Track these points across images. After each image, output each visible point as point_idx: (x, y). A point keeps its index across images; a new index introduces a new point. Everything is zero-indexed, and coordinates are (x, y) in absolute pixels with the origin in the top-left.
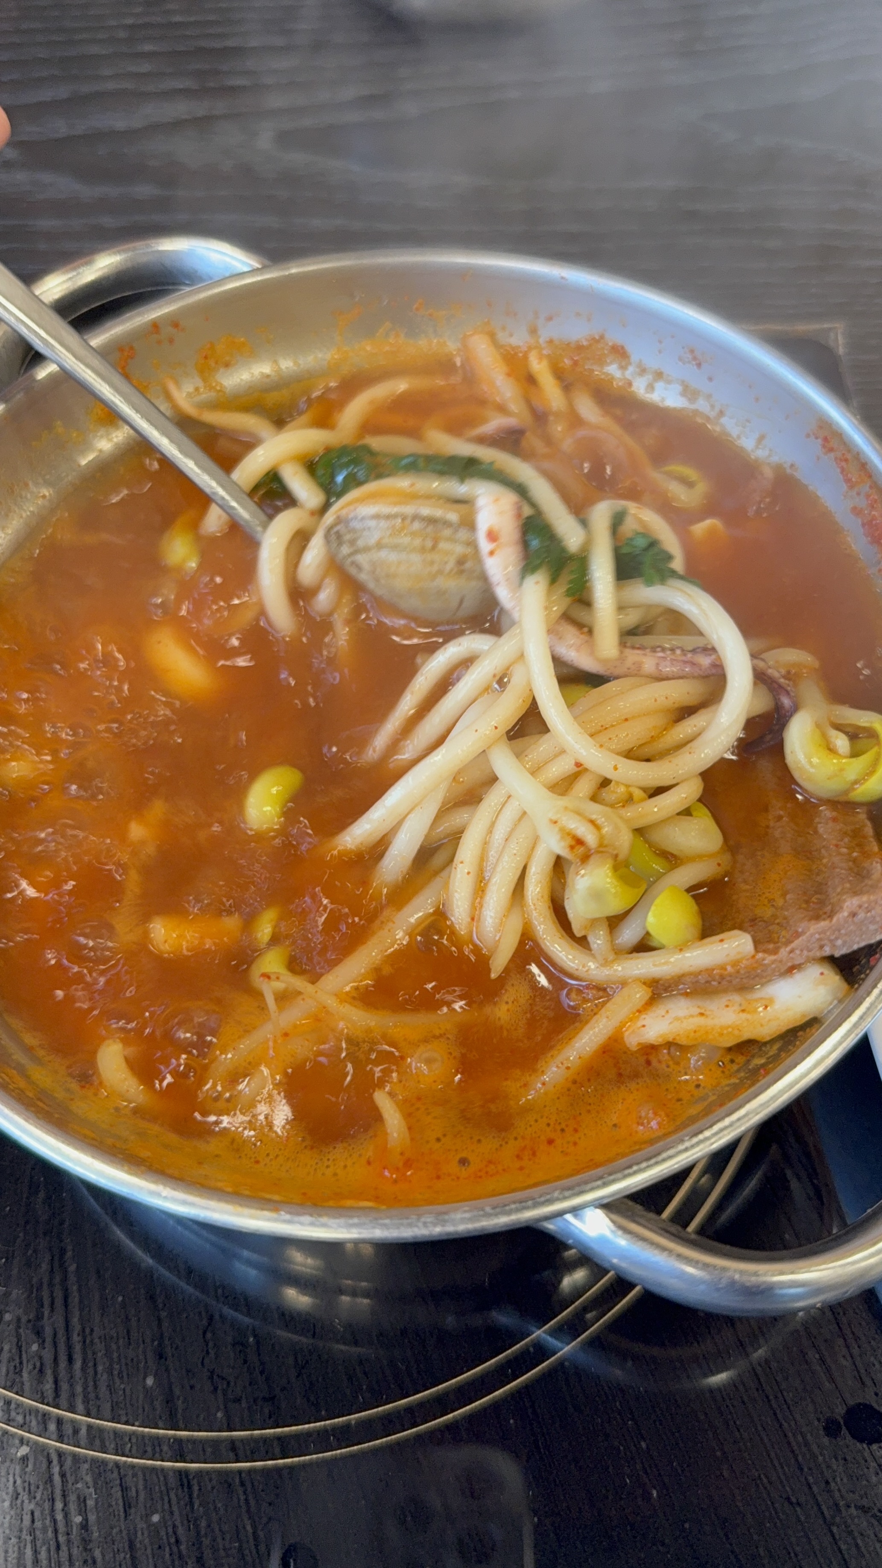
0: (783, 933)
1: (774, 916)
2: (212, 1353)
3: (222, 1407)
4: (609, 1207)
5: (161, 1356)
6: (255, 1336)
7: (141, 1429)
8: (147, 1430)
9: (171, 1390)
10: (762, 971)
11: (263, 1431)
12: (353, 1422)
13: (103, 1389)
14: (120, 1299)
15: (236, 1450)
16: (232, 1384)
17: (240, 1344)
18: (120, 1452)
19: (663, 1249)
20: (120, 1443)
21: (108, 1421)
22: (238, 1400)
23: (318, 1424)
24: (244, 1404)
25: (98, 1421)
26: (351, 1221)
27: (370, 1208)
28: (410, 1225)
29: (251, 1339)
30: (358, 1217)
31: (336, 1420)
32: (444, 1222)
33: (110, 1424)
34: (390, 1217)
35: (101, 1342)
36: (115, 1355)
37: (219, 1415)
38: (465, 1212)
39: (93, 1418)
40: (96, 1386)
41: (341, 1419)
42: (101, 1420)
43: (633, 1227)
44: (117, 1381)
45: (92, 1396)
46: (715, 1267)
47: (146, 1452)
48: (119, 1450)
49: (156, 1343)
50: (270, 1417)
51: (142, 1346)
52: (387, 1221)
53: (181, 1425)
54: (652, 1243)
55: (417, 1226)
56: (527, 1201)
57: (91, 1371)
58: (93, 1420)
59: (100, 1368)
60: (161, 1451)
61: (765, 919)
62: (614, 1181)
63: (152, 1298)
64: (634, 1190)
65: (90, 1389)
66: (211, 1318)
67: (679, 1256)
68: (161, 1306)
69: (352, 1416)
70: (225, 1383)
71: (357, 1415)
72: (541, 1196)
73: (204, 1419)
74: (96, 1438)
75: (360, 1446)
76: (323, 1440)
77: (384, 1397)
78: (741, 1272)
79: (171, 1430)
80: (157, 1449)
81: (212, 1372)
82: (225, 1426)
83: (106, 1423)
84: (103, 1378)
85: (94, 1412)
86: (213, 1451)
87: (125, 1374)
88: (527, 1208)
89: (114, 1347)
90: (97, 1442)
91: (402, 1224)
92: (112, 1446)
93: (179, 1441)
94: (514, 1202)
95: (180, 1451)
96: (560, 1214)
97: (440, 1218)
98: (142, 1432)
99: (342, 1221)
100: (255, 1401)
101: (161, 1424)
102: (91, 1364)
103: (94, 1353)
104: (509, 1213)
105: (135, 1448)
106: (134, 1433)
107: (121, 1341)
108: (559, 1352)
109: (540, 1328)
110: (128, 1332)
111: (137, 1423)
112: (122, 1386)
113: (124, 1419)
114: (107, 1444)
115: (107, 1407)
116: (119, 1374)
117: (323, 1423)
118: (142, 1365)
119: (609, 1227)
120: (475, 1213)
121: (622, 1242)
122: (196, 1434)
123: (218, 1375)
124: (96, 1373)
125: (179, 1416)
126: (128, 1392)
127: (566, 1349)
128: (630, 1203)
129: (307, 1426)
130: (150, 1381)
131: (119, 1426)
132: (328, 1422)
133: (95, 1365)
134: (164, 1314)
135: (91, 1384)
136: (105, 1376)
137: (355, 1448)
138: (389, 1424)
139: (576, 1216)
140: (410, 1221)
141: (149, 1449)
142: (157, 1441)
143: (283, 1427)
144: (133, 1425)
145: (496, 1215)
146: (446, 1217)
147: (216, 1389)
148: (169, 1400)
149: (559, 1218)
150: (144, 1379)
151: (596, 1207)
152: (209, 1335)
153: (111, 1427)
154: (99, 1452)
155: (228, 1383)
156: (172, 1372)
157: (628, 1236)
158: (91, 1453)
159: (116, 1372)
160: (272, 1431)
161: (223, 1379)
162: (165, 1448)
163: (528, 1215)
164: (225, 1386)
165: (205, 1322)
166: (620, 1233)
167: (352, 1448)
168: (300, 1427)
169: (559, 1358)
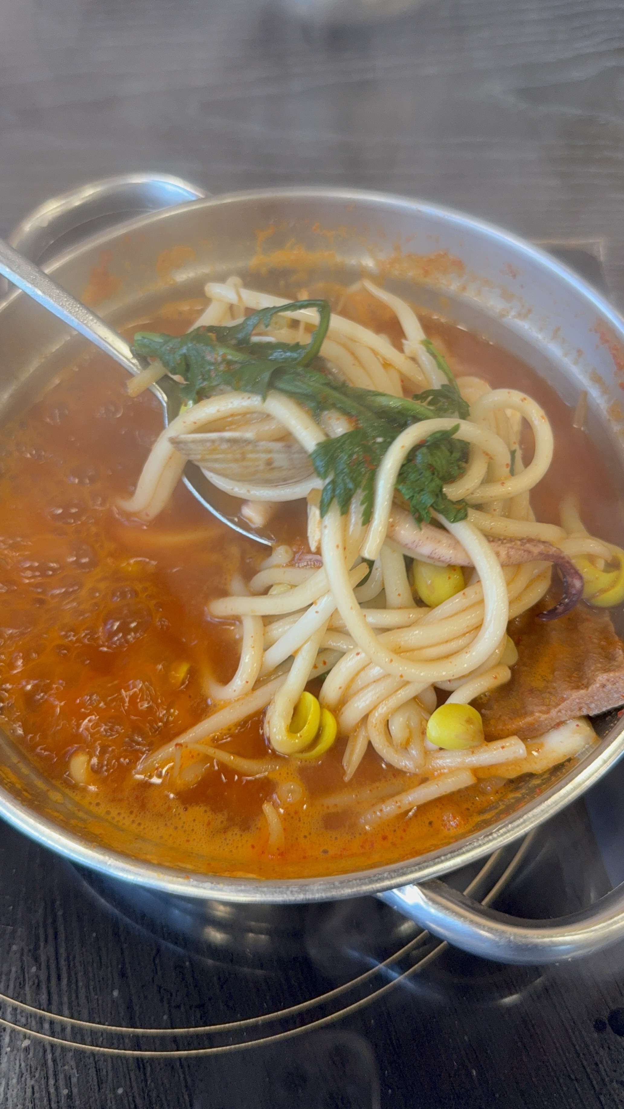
0: (553, 698)
1: (547, 687)
2: (159, 973)
3: (167, 1011)
4: (423, 885)
5: (123, 975)
6: (190, 961)
7: (109, 1027)
8: (114, 1028)
9: (131, 1000)
10: (538, 726)
11: (196, 1029)
12: (260, 1022)
13: (83, 1000)
14: (94, 935)
15: (177, 1043)
16: (174, 994)
17: (179, 967)
18: (95, 1044)
19: (461, 916)
20: (95, 1038)
21: (86, 1022)
22: (178, 1007)
23: (235, 1024)
24: (182, 1009)
25: (79, 1022)
26: (239, 888)
27: (253, 879)
28: (281, 893)
29: (187, 963)
30: (245, 885)
31: (248, 1021)
32: (305, 891)
33: (88, 1024)
34: (267, 887)
35: (81, 966)
36: (91, 975)
37: (165, 1017)
38: (320, 885)
39: (75, 1020)
40: (77, 997)
41: (251, 1020)
42: (80, 1020)
43: (440, 899)
44: (93, 994)
45: (75, 1003)
46: (497, 930)
47: (113, 1044)
48: (94, 1042)
49: (120, 966)
50: (201, 1019)
51: (110, 968)
52: (265, 889)
53: (138, 1024)
54: (453, 912)
55: (286, 894)
56: (365, 879)
57: (73, 986)
58: (76, 1021)
59: (80, 984)
60: (124, 1042)
61: (540, 689)
62: (427, 867)
63: (116, 934)
64: (441, 873)
65: (73, 998)
66: (158, 951)
67: (472, 922)
68: (123, 940)
69: (260, 1018)
70: (169, 995)
71: (262, 1017)
72: (375, 876)
73: (155, 1020)
74: (78, 1035)
75: (265, 1039)
76: (238, 1035)
77: (282, 1004)
78: (515, 935)
79: (131, 1027)
80: (121, 1041)
81: (160, 988)
82: (169, 1025)
83: (84, 1023)
84: (82, 992)
85: (76, 1015)
86: (162, 1043)
87: (98, 989)
88: (365, 884)
89: (90, 969)
90: (79, 1037)
91: (276, 892)
92: (90, 1039)
93: (137, 1037)
94: (356, 880)
95: (137, 1043)
96: (390, 888)
97: (302, 888)
98: (111, 1029)
99: (234, 887)
100: (191, 1008)
101: (124, 1023)
102: (74, 981)
103: (76, 974)
104: (352, 887)
105: (105, 1041)
106: (104, 1030)
107: (95, 965)
108: (395, 980)
109: (381, 963)
110: (100, 959)
111: (107, 1023)
112: (96, 997)
113: (97, 1020)
114: (86, 1038)
115: (85, 1012)
116: (94, 988)
117: (238, 1023)
118: (110, 982)
119: (422, 899)
120: (328, 886)
121: (433, 910)
122: (149, 1030)
123: (165, 990)
124: (77, 986)
125: (137, 1019)
126: (100, 1002)
127: (399, 979)
128: (439, 882)
129: (227, 1025)
130: (116, 993)
131: (94, 1025)
132: (242, 1022)
133: (77, 981)
134: (125, 946)
135: (74, 995)
136: (84, 990)
137: (262, 1040)
138: (286, 1024)
139: (399, 890)
140: (281, 889)
141: (115, 1041)
142: (121, 1037)
143: (210, 1025)
144: (104, 1025)
145: (343, 888)
146: (307, 888)
147: (162, 1000)
148: (129, 1007)
149: (389, 891)
150: (112, 992)
151: (414, 885)
152: (157, 961)
153: (88, 1026)
154: (80, 1044)
155: (171, 995)
156: (131, 987)
157: (436, 906)
158: (75, 1044)
159: (91, 987)
160: (203, 1028)
161: (168, 991)
162: (127, 1041)
163: (366, 888)
164: (169, 997)
165: (154, 952)
166: (430, 903)
167: (259, 1041)
168: (222, 1026)
169: (394, 984)
